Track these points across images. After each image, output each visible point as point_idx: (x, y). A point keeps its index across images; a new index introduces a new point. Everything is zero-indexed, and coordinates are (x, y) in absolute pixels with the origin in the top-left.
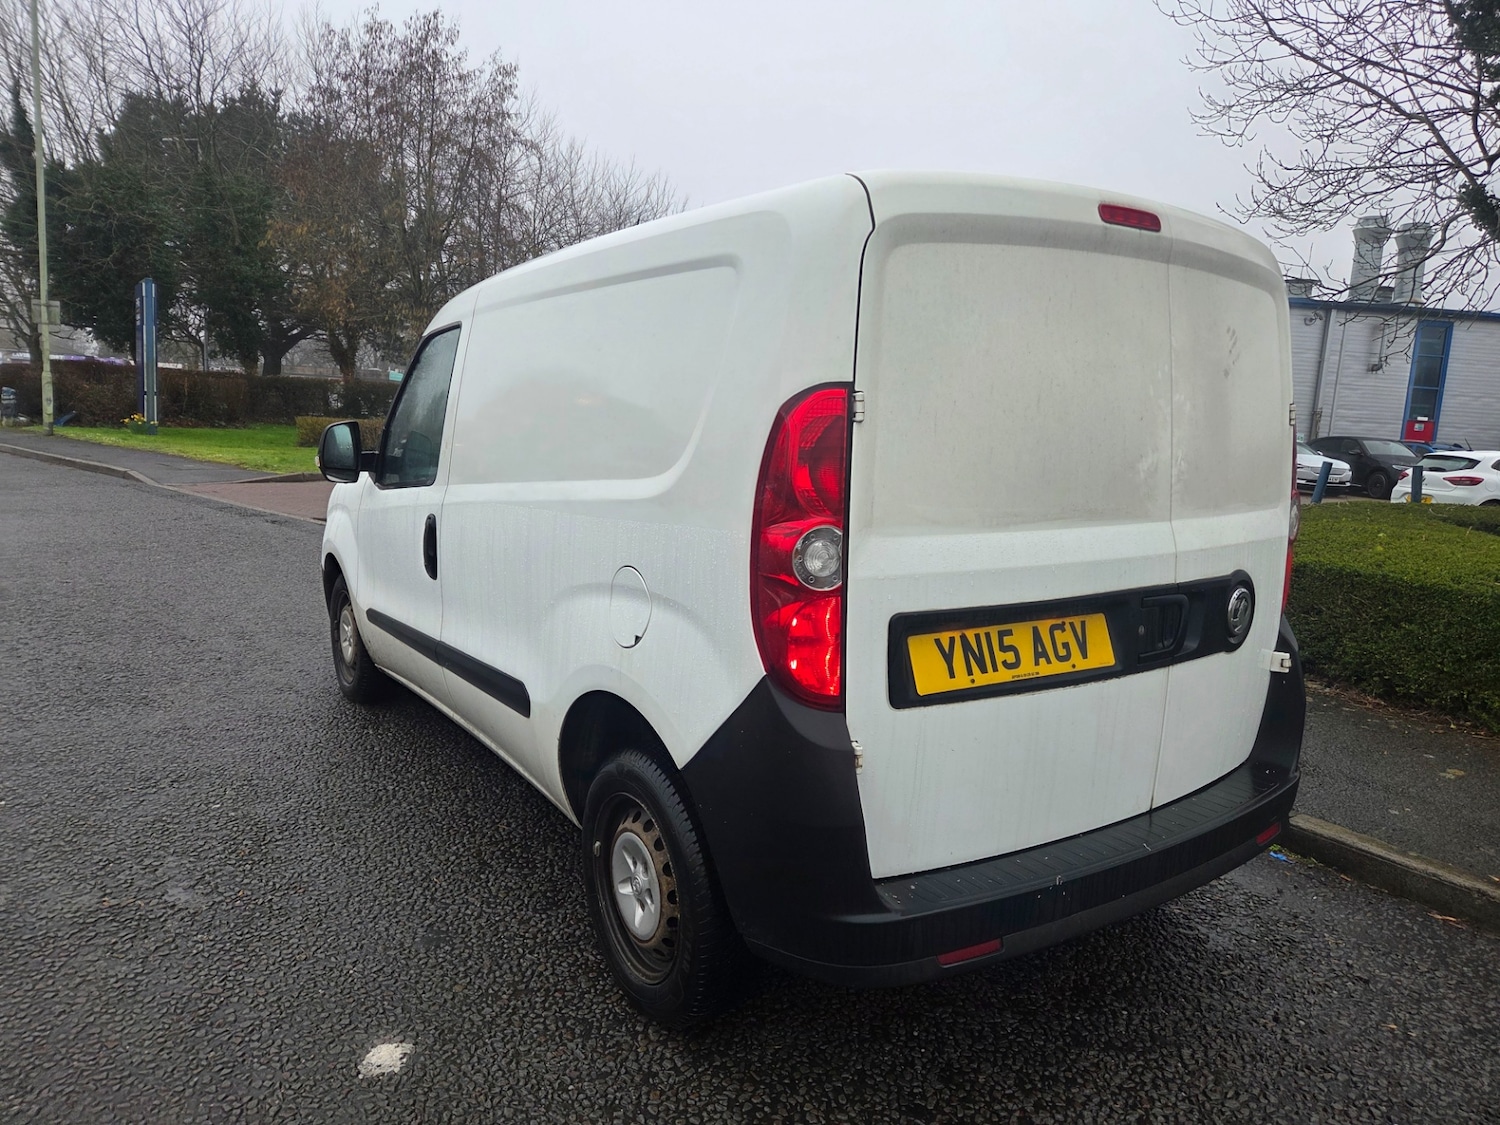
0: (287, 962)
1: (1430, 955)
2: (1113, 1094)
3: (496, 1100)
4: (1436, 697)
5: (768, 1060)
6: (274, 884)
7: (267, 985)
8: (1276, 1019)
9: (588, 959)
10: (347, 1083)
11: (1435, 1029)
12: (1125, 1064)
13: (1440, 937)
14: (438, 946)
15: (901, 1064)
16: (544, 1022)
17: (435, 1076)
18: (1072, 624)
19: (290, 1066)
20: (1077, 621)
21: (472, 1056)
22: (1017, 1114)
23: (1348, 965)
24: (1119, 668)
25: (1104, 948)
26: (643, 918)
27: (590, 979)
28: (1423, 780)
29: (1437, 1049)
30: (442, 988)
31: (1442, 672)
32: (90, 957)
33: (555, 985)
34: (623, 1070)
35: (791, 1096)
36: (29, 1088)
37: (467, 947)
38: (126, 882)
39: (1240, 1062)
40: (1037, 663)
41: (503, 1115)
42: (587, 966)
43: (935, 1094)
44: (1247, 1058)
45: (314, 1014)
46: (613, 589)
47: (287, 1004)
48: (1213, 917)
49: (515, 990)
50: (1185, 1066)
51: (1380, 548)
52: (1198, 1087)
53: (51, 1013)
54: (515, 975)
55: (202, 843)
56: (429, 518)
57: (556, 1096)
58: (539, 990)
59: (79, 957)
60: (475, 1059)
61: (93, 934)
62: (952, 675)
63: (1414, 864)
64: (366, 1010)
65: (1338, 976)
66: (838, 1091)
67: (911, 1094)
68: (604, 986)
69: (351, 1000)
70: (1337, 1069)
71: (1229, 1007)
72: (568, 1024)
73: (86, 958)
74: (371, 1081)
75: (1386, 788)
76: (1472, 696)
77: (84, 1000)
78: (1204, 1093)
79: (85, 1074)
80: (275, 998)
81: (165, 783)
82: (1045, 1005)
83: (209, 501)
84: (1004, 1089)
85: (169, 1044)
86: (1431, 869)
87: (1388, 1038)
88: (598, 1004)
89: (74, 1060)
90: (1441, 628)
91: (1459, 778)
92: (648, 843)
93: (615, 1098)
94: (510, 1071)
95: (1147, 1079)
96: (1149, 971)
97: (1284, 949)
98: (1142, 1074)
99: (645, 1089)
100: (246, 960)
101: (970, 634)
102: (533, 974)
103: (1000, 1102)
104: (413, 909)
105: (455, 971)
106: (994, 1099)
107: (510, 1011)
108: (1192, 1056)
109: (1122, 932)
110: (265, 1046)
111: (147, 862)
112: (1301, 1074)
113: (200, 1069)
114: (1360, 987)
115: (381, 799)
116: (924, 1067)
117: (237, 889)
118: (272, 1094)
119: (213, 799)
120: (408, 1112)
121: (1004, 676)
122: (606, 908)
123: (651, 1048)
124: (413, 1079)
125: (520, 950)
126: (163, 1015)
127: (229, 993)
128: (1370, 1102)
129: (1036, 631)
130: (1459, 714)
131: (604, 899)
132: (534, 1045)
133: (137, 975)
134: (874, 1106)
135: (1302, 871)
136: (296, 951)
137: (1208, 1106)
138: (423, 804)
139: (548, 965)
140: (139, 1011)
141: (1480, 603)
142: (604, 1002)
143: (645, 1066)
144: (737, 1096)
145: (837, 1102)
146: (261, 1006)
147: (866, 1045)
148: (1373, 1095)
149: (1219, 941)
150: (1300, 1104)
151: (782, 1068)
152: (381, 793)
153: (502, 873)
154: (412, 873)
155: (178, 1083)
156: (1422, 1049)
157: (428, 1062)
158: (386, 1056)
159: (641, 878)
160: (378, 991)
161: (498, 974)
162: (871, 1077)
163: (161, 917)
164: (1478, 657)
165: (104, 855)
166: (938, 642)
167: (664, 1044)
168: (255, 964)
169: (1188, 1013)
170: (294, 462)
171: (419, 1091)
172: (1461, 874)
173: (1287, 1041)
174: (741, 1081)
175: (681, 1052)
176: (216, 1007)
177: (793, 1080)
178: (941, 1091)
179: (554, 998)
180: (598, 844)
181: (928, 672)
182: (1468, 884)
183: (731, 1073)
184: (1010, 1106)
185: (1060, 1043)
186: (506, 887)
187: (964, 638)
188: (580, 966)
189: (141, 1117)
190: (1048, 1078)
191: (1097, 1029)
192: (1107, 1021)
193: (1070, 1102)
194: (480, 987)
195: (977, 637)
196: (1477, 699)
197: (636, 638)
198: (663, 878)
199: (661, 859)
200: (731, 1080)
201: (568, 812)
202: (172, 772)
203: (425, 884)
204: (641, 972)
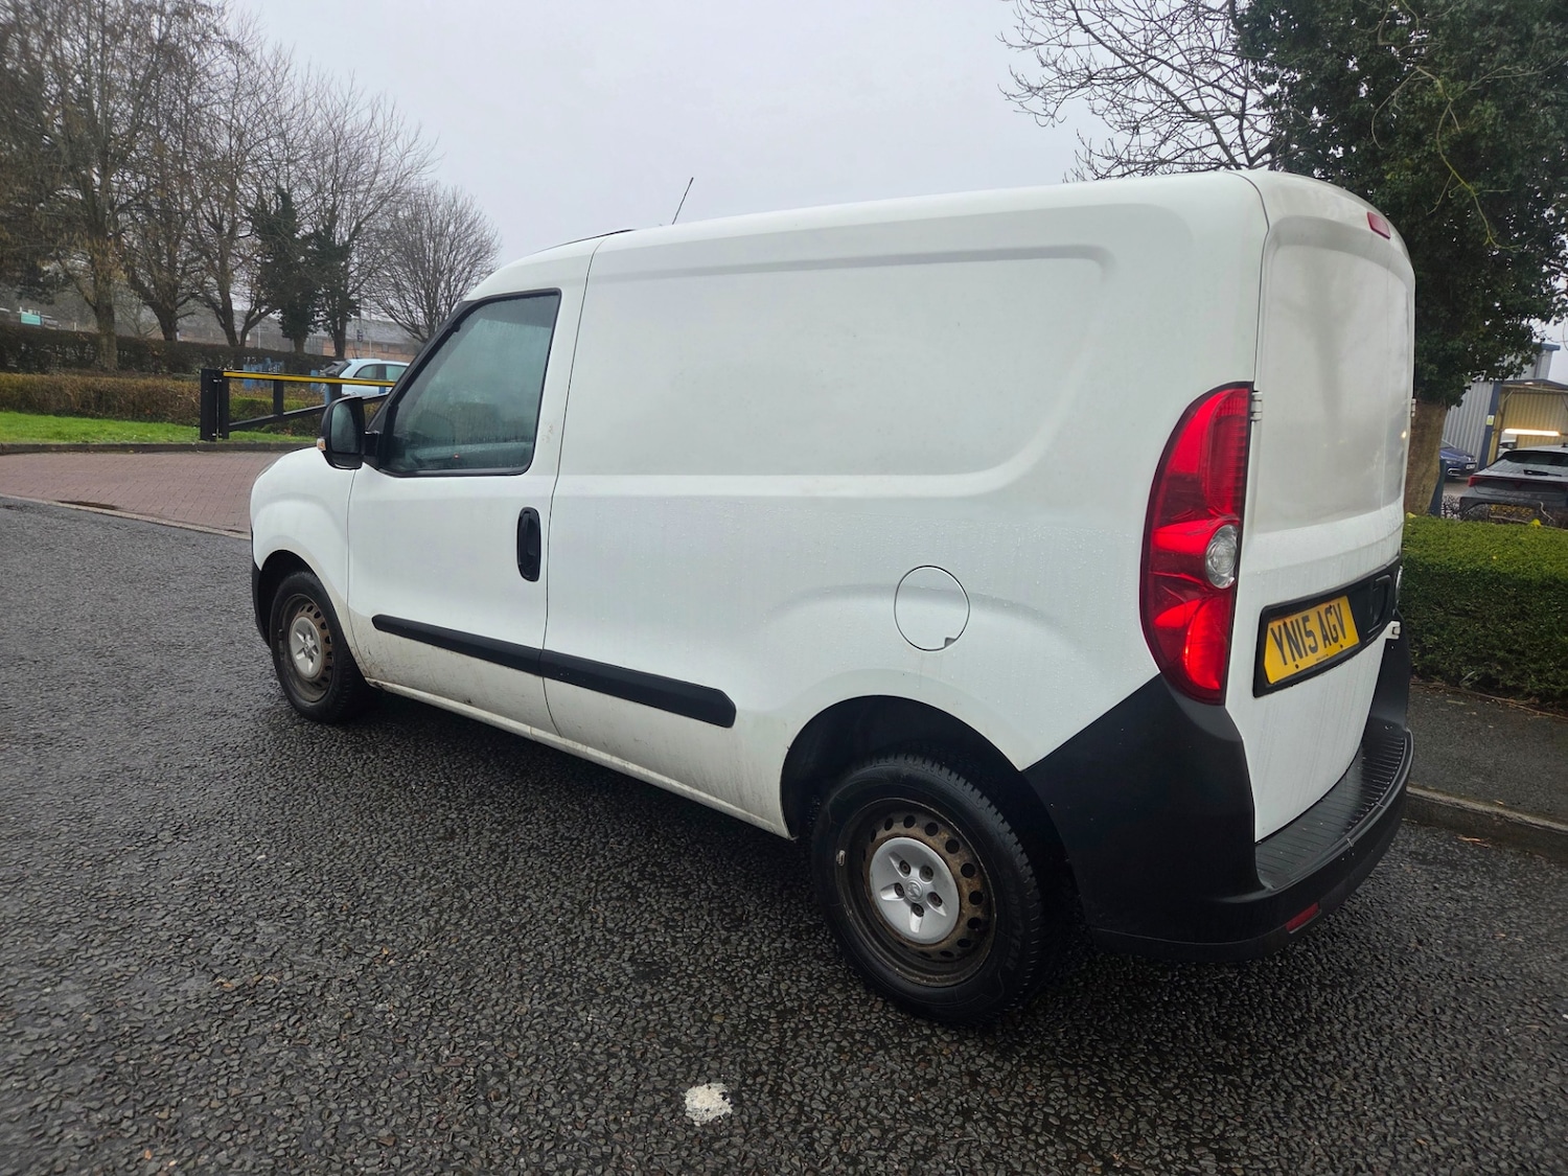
0: (511, 1020)
1: (1483, 872)
2: (1356, 1025)
3: (854, 1123)
5: (1064, 1042)
6: (416, 937)
7: (510, 1046)
8: (1420, 942)
9: (821, 971)
10: (689, 1133)
11: (1531, 933)
12: (1346, 999)
13: (1480, 856)
14: (659, 980)
15: (1177, 1029)
17: (774, 1111)
18: (1335, 611)
19: (613, 1127)
20: (1336, 607)
21: (792, 1085)
22: (1301, 1056)
23: (1435, 888)
24: (1360, 644)
26: (919, 925)
27: (839, 991)
30: (701, 1021)
32: (265, 1050)
33: (811, 1000)
34: (946, 1074)
35: (1111, 1073)
37: (690, 976)
38: (228, 957)
40: (1325, 646)
41: (873, 1137)
42: (826, 978)
43: (1225, 1050)
45: (590, 1071)
46: (898, 591)
47: (552, 1063)
49: (778, 1013)
50: (1390, 993)
52: (1412, 1009)
53: (278, 1119)
54: (763, 997)
55: (284, 900)
56: (524, 512)
57: (905, 1110)
58: (800, 1008)
59: (251, 1051)
60: (798, 1087)
62: (1285, 662)
63: (1438, 796)
64: (642, 1055)
65: (1435, 899)
66: (1146, 1062)
68: (859, 995)
69: (617, 1048)
70: (1492, 976)
72: (857, 1037)
74: (715, 1128)
81: (166, 836)
84: (1274, 1037)
86: (1454, 800)
88: (869, 1014)
92: (935, 845)
94: (841, 1093)
98: (1364, 1004)
99: (981, 1089)
101: (1288, 621)
102: (780, 994)
103: (1281, 1049)
104: (597, 944)
105: (700, 1003)
106: (1274, 1047)
108: (1387, 984)
110: (567, 1111)
111: (233, 931)
112: (1471, 985)
114: (1456, 905)
115: (453, 831)
116: (1197, 1028)
117: (377, 948)
120: (778, 1150)
121: (1311, 659)
122: (854, 916)
123: (953, 1049)
124: (754, 1117)
125: (746, 971)
127: (475, 1062)
128: (1533, 1000)
129: (1320, 617)
131: (851, 908)
132: (843, 1064)
134: (1185, 1069)
136: (510, 1006)
137: (1429, 1022)
139: (788, 982)
142: (871, 1011)
143: (963, 1067)
144: (1066, 1081)
145: (1153, 1072)
146: (524, 1070)
147: (1135, 1016)
148: (1532, 994)
151: (1082, 1048)
153: (658, 895)
154: (562, 906)
157: (754, 1099)
159: (920, 884)
160: (638, 1035)
161: (745, 999)
162: (1162, 1044)
163: (312, 991)
166: (1275, 636)
167: (961, 1042)
171: (770, 1127)
172: (1478, 801)
174: (1059, 1067)
175: (983, 1049)
177: (1100, 1058)
178: (1227, 1047)
179: (822, 1014)
180: (842, 853)
181: (1273, 665)
182: (1488, 809)
183: (1044, 1061)
184: (1290, 1050)
185: (1285, 989)
186: (675, 908)
187: (1286, 628)
188: (819, 979)
190: (1300, 1020)
191: (1301, 971)
193: (1332, 1039)
194: (740, 1016)
195: (1292, 623)
197: (947, 639)
198: (964, 881)
199: (958, 861)
200: (1049, 1067)
201: (782, 830)
202: (164, 823)
203: (587, 916)
204: (913, 975)
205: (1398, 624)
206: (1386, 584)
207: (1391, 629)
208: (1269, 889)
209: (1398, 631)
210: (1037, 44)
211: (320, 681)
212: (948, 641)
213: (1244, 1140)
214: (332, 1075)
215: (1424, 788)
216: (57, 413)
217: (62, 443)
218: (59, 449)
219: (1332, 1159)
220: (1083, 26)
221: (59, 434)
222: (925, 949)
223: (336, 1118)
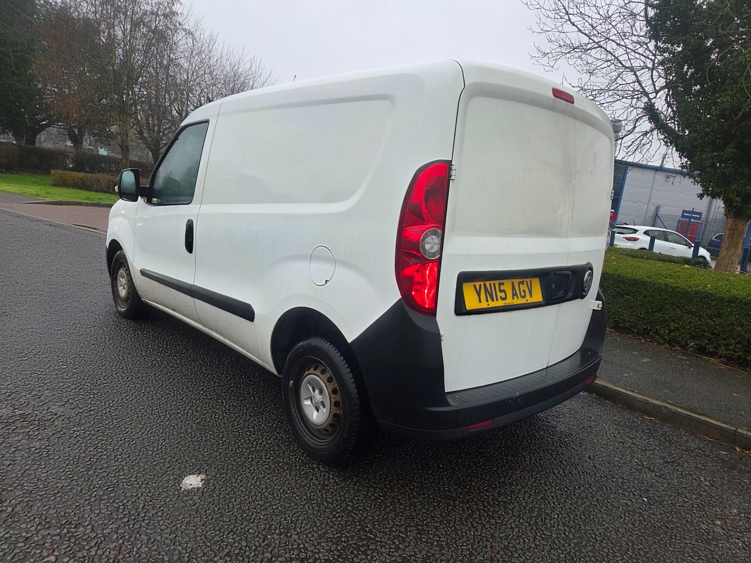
0: (128, 440)
1: (647, 433)
2: (529, 488)
3: (254, 498)
4: (637, 328)
5: (378, 478)
6: (109, 404)
7: (120, 450)
8: (590, 458)
9: (282, 437)
10: (176, 492)
11: (653, 461)
12: (532, 477)
13: (649, 426)
14: (205, 432)
15: (437, 479)
16: (268, 465)
17: (221, 488)
18: (526, 282)
19: (144, 486)
20: (528, 280)
21: (237, 479)
22: (491, 497)
23: (615, 436)
24: (544, 303)
25: (514, 431)
26: (318, 416)
27: (285, 446)
28: (635, 363)
29: (655, 469)
30: (213, 450)
31: (640, 317)
32: (16, 438)
33: (270, 448)
34: (312, 484)
35: (391, 492)
36: (3, 499)
37: (220, 432)
38: (25, 403)
39: (578, 475)
40: (513, 299)
41: (259, 504)
42: (283, 440)
43: (455, 490)
44: (581, 473)
45: (149, 463)
46: (311, 258)
47: (134, 459)
48: (557, 418)
49: (250, 451)
50: (557, 477)
51: (615, 263)
52: (563, 485)
53: (4, 465)
54: (248, 444)
55: (62, 384)
56: (189, 221)
57: (282, 495)
58: (262, 450)
59: (10, 438)
60: (238, 481)
61: (15, 427)
62: (480, 302)
63: (637, 396)
64: (177, 460)
65: (611, 441)
66: (412, 490)
67: (444, 490)
68: (293, 448)
69: (167, 456)
70: (618, 477)
71: (570, 453)
72: (280, 465)
73: (14, 439)
74: (189, 492)
75: (620, 366)
76: (652, 328)
77: (21, 458)
78: (566, 487)
79: (34, 492)
80: (127, 456)
82: (494, 454)
83: (9, 212)
84: (484, 487)
85: (75, 478)
86: (645, 398)
87: (635, 465)
88: (293, 456)
89: (24, 486)
90: (642, 298)
91: (648, 362)
92: (323, 379)
93: (311, 496)
94: (257, 485)
95: (542, 482)
96: (535, 439)
97: (588, 430)
98: (540, 480)
99: (324, 491)
100: (106, 439)
101: (487, 283)
102: (257, 444)
103: (483, 493)
104: (187, 416)
105: (217, 443)
106: (480, 492)
107: (250, 460)
108: (559, 473)
109: (521, 424)
110: (127, 477)
111: (34, 393)
112: (603, 479)
113: (96, 489)
114: (621, 445)
115: (155, 365)
116: (447, 479)
117: (89, 406)
118: (139, 498)
119: (61, 364)
120: (212, 504)
121: (500, 303)
122: (295, 411)
123: (322, 474)
124: (210, 490)
125: (248, 433)
126: (67, 465)
127: (101, 454)
128: (632, 490)
129: (513, 283)
130: (645, 336)
131: (294, 408)
132: (266, 474)
133: (46, 446)
134: (429, 495)
135: (590, 399)
136: (132, 435)
137: (569, 492)
138: (178, 367)
139: (264, 440)
140: (53, 463)
141: (659, 287)
142: (295, 455)
143: (322, 482)
144: (367, 493)
145: (412, 494)
146: (120, 460)
147: (421, 471)
148: (634, 487)
149: (561, 427)
150: (605, 491)
151: (385, 481)
152: (154, 362)
153: (229, 399)
154: (182, 399)
155: (86, 495)
156: (649, 469)
157: (215, 483)
158: (193, 481)
159: (318, 397)
160: (181, 452)
161: (239, 444)
162: (425, 484)
163: (50, 419)
164: (656, 311)
165: (8, 390)
166: (474, 286)
167: (328, 472)
168: (110, 441)
169: (554, 456)
170: (54, 194)
171: (214, 495)
172: (657, 400)
173: (595, 467)
174: (368, 487)
175: (337, 476)
176: (95, 460)
177: (391, 486)
178: (457, 489)
179: (271, 454)
180: (292, 382)
181: (471, 302)
182: (660, 404)
183: (362, 484)
184: (488, 494)
185: (504, 469)
186: (233, 406)
187: (485, 285)
188: (279, 440)
189: (71, 511)
190: (501, 482)
191: (518, 463)
192: (521, 460)
193: (512, 492)
194: (232, 450)
195: (490, 284)
196: (654, 329)
197: (326, 281)
198: (332, 395)
199: (331, 387)
200: (363, 486)
201: (271, 368)
202: (33, 350)
203: (190, 404)
204: (315, 440)
205: (601, 302)
206: (568, 276)
207: (597, 305)
208: (454, 406)
209: (601, 306)
210: (548, 31)
211: (126, 299)
213: (436, 528)
214: (37, 451)
215: (633, 391)
216: (96, 191)
217: (89, 202)
218: (87, 204)
219: (475, 541)
220: (571, 23)
221: (88, 198)
222: (318, 427)
223: (28, 467)
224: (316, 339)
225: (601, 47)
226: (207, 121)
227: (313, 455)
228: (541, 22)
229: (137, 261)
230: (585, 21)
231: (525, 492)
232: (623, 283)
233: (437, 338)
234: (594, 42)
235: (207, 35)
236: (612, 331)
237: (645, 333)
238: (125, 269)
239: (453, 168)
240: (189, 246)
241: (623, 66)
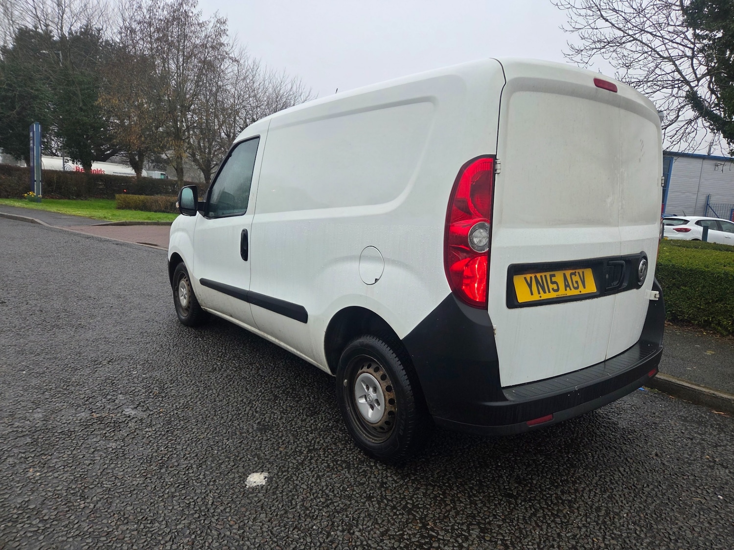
0: (195, 439)
1: (716, 428)
2: (594, 486)
3: (315, 495)
4: (697, 320)
5: (436, 476)
6: (176, 406)
7: (189, 449)
8: (657, 455)
9: (339, 436)
10: (242, 490)
11: (726, 458)
12: (596, 475)
13: (718, 420)
14: (265, 432)
15: (496, 477)
16: (327, 463)
17: (283, 486)
18: (579, 273)
19: (212, 483)
20: (581, 271)
21: (298, 477)
22: (554, 495)
23: (682, 432)
24: (598, 294)
25: (573, 428)
26: (372, 414)
27: (342, 444)
28: (698, 356)
29: (729, 466)
30: (274, 449)
31: (700, 308)
32: (95, 440)
33: (327, 446)
34: (370, 482)
35: (451, 490)
36: (86, 497)
37: (279, 432)
38: (101, 406)
39: (645, 472)
40: (566, 290)
41: (320, 501)
42: (339, 439)
43: (515, 488)
44: (649, 471)
45: (215, 462)
46: (360, 258)
47: (202, 457)
48: (618, 414)
49: (309, 450)
50: (623, 475)
51: (667, 254)
52: (630, 483)
53: (84, 464)
54: (307, 443)
55: (134, 388)
56: (243, 231)
57: (342, 493)
58: (320, 449)
59: (89, 440)
60: (299, 479)
61: (93, 429)
62: (532, 294)
63: (704, 390)
64: (240, 459)
65: (679, 437)
66: (471, 488)
67: (504, 488)
68: (350, 447)
69: (231, 455)
70: (688, 474)
71: (635, 451)
72: (339, 463)
73: (93, 440)
74: (254, 489)
75: (682, 359)
76: (714, 319)
77: (99, 458)
78: (634, 485)
79: (112, 490)
80: (195, 455)
81: (105, 362)
82: (554, 451)
83: (80, 234)
84: (545, 486)
85: (149, 476)
86: (712, 392)
87: (706, 462)
88: (350, 454)
89: (104, 484)
90: (700, 288)
91: (712, 354)
92: (377, 377)
93: (370, 493)
94: (317, 483)
95: (608, 479)
96: (596, 437)
97: (653, 427)
98: (605, 478)
99: (383, 489)
100: (175, 439)
101: (538, 275)
102: (315, 442)
103: (545, 491)
104: (248, 416)
105: (277, 442)
106: (542, 490)
107: (309, 458)
108: (624, 471)
109: (580, 421)
110: (196, 475)
111: (109, 397)
112: (673, 477)
113: (168, 486)
114: (689, 441)
115: (216, 369)
116: (507, 477)
117: (159, 408)
118: (208, 495)
119: (132, 369)
120: (275, 501)
121: (553, 295)
122: (350, 409)
123: (380, 472)
124: (273, 487)
125: (306, 432)
126: (142, 463)
127: (171, 453)
128: (705, 487)
129: (564, 275)
130: (707, 328)
131: (349, 406)
132: (325, 472)
133: (122, 446)
134: (489, 493)
135: (652, 394)
136: (198, 435)
137: (637, 490)
138: (237, 371)
139: (321, 438)
140: (129, 462)
141: (718, 276)
142: (352, 453)
143: (380, 480)
144: (426, 491)
145: (472, 493)
146: (189, 458)
147: (479, 469)
148: (706, 484)
149: (622, 424)
150: (676, 489)
151: (443, 479)
152: (215, 366)
153: (286, 400)
154: (242, 401)
155: (159, 492)
156: (722, 465)
157: (278, 480)
158: (256, 479)
159: (372, 395)
160: (244, 451)
161: (298, 442)
162: (484, 482)
163: (125, 421)
164: (717, 302)
165: (86, 395)
166: (525, 278)
167: (386, 470)
168: (179, 440)
169: (618, 453)
170: (119, 216)
171: (277, 492)
172: (725, 393)
173: (664, 464)
174: (426, 485)
175: (395, 474)
176: (166, 459)
177: (449, 484)
178: (517, 487)
179: (329, 452)
180: (346, 381)
181: (523, 294)
183: (421, 482)
184: (550, 492)
185: (565, 466)
186: (290, 406)
187: (536, 277)
188: (336, 439)
189: (146, 507)
190: (564, 481)
191: (580, 460)
192: (583, 457)
193: (576, 490)
194: (291, 449)
195: (541, 276)
196: (716, 320)
197: (376, 279)
198: (387, 393)
199: (385, 384)
200: (422, 485)
201: (326, 368)
202: (107, 357)
203: (250, 405)
204: (370, 438)
205: (658, 292)
206: (622, 265)
207: (654, 295)
208: (511, 401)
209: (658, 296)
210: (580, 29)
211: (187, 309)
212: (376, 280)
213: (499, 526)
214: (114, 451)
215: (699, 385)
216: (155, 211)
217: (149, 221)
218: (148, 224)
219: (540, 540)
220: (604, 19)
221: (149, 218)
222: (373, 425)
223: (106, 466)
224: (368, 337)
225: (636, 39)
226: (258, 137)
227: (370, 453)
228: (572, 21)
229: (197, 271)
230: (618, 15)
231: (590, 491)
232: (679, 273)
233: (490, 331)
234: (629, 35)
235: (250, 62)
236: (669, 324)
237: (706, 325)
238: (185, 280)
239: (498, 162)
240: (245, 255)
241: (661, 56)
